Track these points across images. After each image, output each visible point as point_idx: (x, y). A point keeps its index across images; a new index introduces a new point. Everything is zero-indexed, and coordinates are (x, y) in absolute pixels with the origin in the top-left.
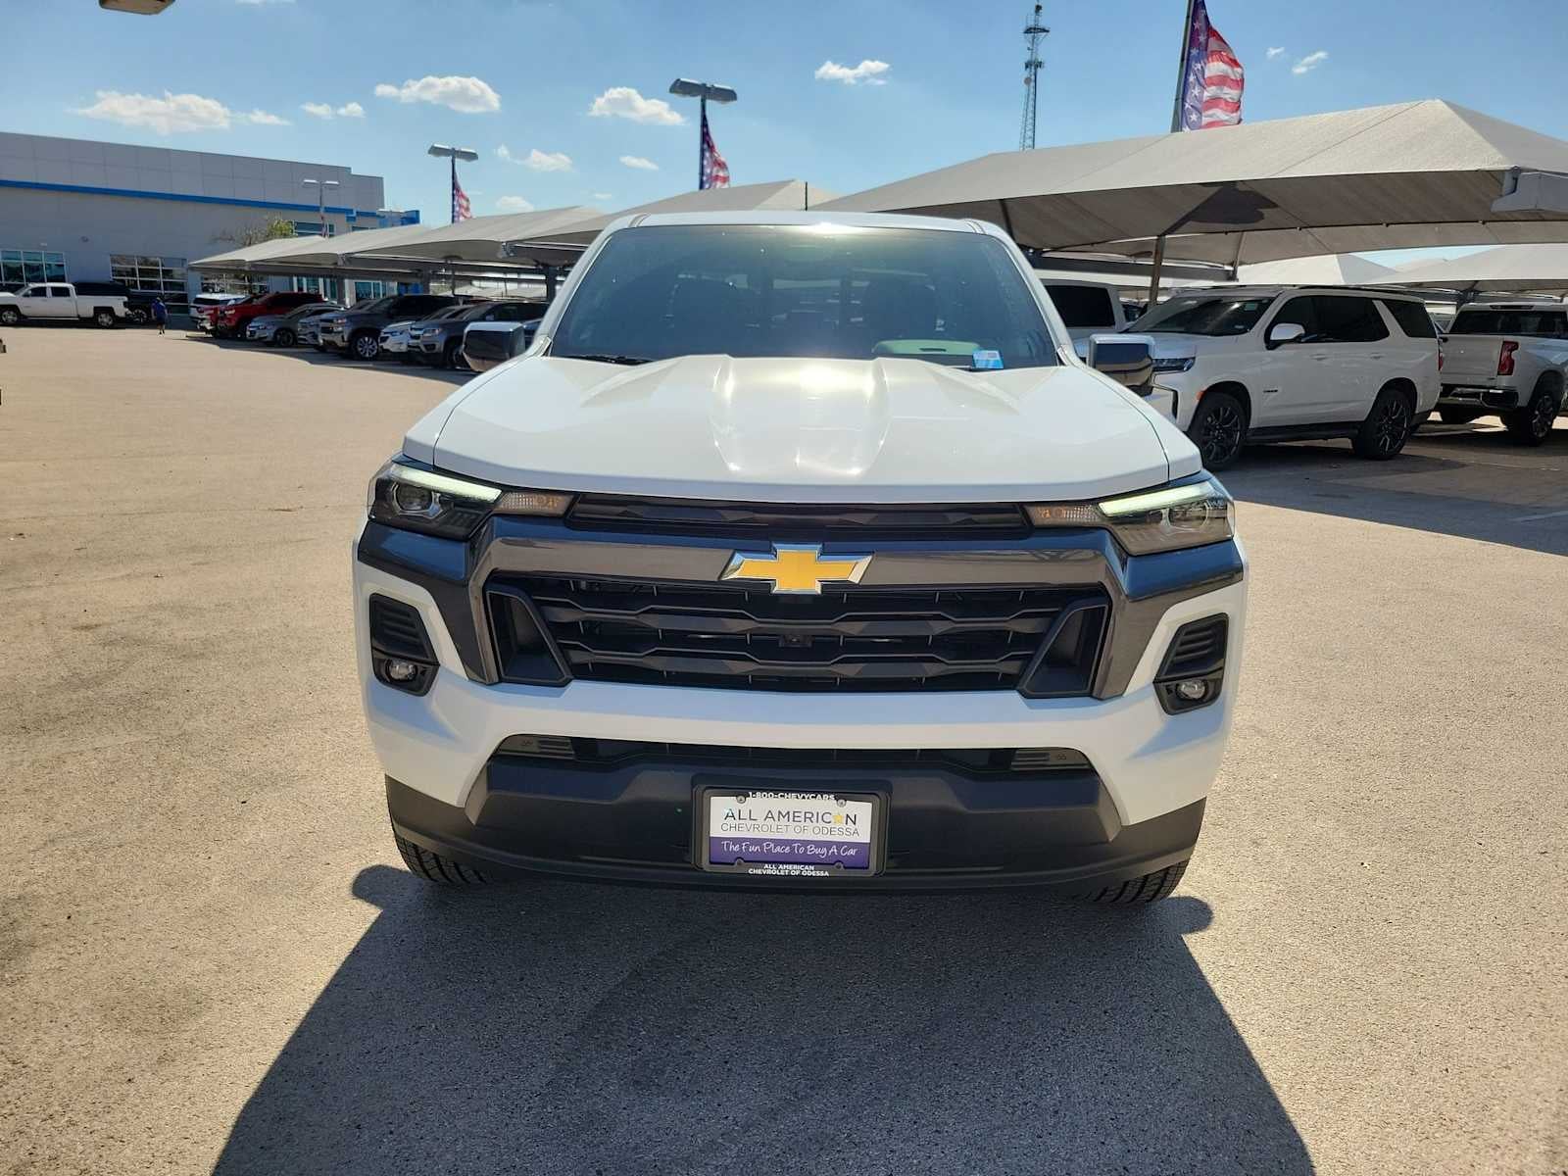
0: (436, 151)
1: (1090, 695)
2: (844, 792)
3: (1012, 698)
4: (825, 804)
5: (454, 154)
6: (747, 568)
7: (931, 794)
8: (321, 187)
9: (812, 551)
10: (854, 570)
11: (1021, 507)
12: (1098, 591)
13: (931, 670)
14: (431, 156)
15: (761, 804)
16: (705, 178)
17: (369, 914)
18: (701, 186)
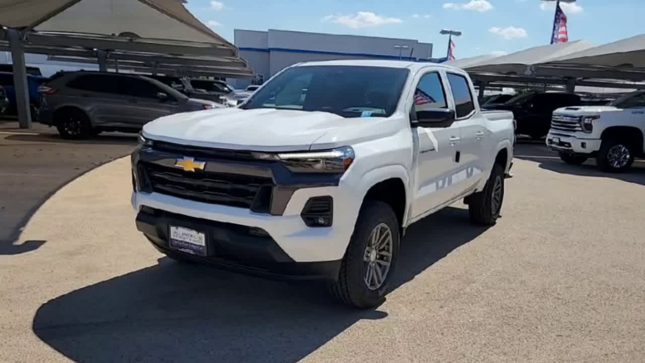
0: (444, 32)
1: (270, 213)
2: (199, 230)
3: (247, 211)
4: (194, 233)
5: (451, 33)
6: (178, 162)
7: (221, 236)
8: (401, 48)
9: (192, 159)
10: (201, 166)
11: (250, 152)
12: (269, 180)
13: (228, 199)
14: (441, 35)
15: (181, 230)
16: (554, 40)
17: (157, 263)
18: (552, 42)
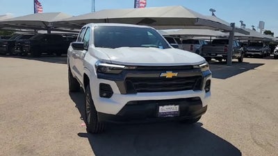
4: (173, 106)
6: (163, 75)
9: (171, 72)
10: (176, 74)
11: (192, 66)
15: (165, 107)
